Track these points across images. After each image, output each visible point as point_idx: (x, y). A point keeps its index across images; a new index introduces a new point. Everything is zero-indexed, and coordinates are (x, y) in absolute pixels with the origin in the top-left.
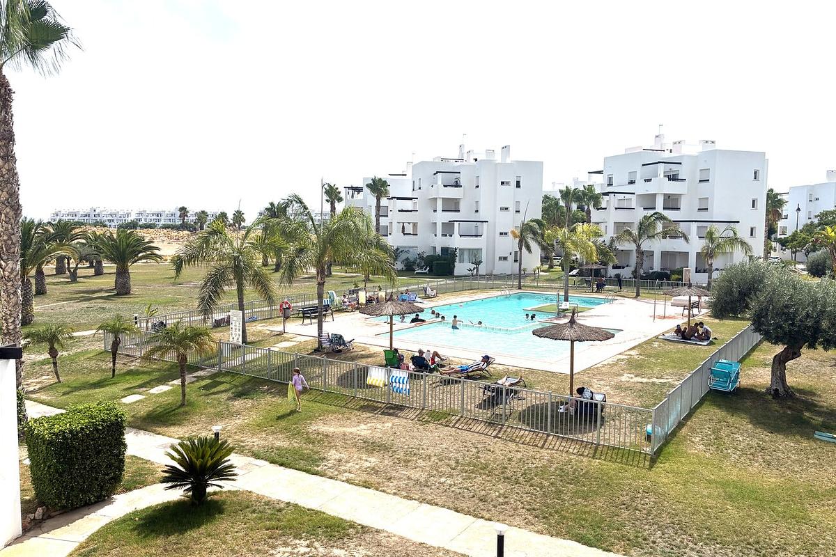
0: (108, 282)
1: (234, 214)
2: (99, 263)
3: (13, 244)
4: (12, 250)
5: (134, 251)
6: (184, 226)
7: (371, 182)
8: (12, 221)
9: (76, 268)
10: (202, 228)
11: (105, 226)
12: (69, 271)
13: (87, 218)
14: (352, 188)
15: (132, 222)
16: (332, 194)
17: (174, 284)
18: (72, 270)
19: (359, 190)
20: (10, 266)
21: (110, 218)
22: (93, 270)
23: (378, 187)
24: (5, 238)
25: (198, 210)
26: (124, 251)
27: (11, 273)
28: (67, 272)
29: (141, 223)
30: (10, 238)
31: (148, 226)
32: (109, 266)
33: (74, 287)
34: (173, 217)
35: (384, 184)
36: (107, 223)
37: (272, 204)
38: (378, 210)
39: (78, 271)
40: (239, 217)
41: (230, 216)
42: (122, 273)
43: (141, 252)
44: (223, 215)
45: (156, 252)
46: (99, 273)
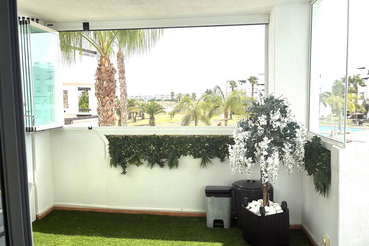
0: (147, 121)
1: (192, 94)
2: (143, 115)
3: (125, 106)
4: (125, 109)
5: (156, 110)
6: (172, 100)
7: (250, 78)
8: (125, 99)
9: (136, 117)
10: (180, 101)
11: (143, 101)
12: (133, 118)
13: (137, 97)
14: (242, 81)
15: (153, 99)
16: (233, 84)
17: (170, 123)
18: (134, 117)
19: (244, 82)
20: (124, 114)
21: (145, 97)
22: (141, 117)
23: (253, 80)
24: (123, 105)
25: (178, 93)
26: (153, 110)
27: (124, 116)
28: (132, 118)
29: (156, 99)
30: (124, 105)
31: (159, 100)
32: (147, 116)
33: (135, 124)
34: (168, 96)
35: (255, 79)
36: (144, 99)
37: (207, 90)
38: (253, 90)
39: (136, 118)
40: (194, 95)
41: (191, 95)
42: (152, 118)
43: (159, 110)
44: (188, 95)
45: (163, 110)
46: (143, 118)
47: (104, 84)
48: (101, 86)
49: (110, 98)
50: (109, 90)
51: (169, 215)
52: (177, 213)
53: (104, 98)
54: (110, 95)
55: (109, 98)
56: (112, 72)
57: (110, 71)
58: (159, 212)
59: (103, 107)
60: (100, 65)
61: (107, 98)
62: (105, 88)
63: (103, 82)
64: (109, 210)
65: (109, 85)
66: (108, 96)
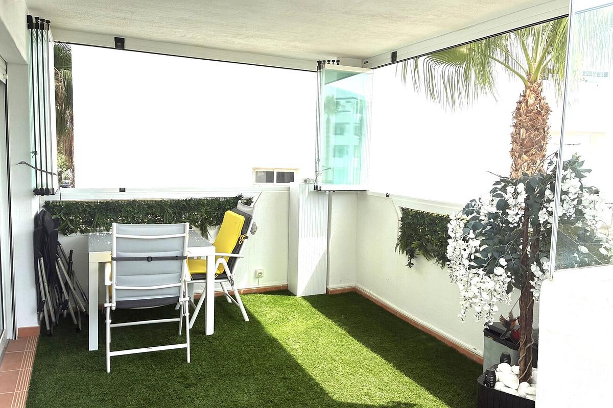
47: (521, 133)
48: (517, 137)
49: (531, 158)
50: (529, 144)
51: (458, 350)
52: (468, 351)
53: (520, 156)
54: (530, 153)
55: (529, 156)
56: (539, 113)
57: (535, 111)
58: (445, 339)
59: (517, 173)
60: (520, 102)
61: (525, 157)
62: (523, 140)
63: (520, 131)
64: (396, 312)
65: (530, 136)
66: (526, 153)
